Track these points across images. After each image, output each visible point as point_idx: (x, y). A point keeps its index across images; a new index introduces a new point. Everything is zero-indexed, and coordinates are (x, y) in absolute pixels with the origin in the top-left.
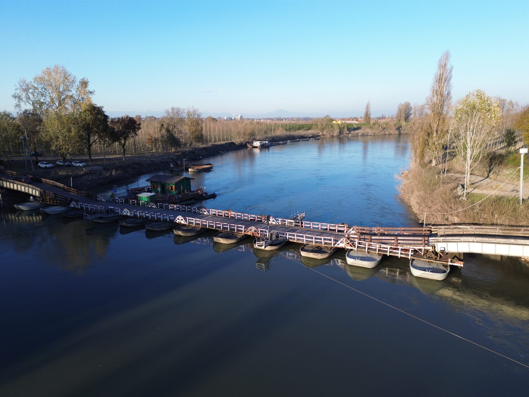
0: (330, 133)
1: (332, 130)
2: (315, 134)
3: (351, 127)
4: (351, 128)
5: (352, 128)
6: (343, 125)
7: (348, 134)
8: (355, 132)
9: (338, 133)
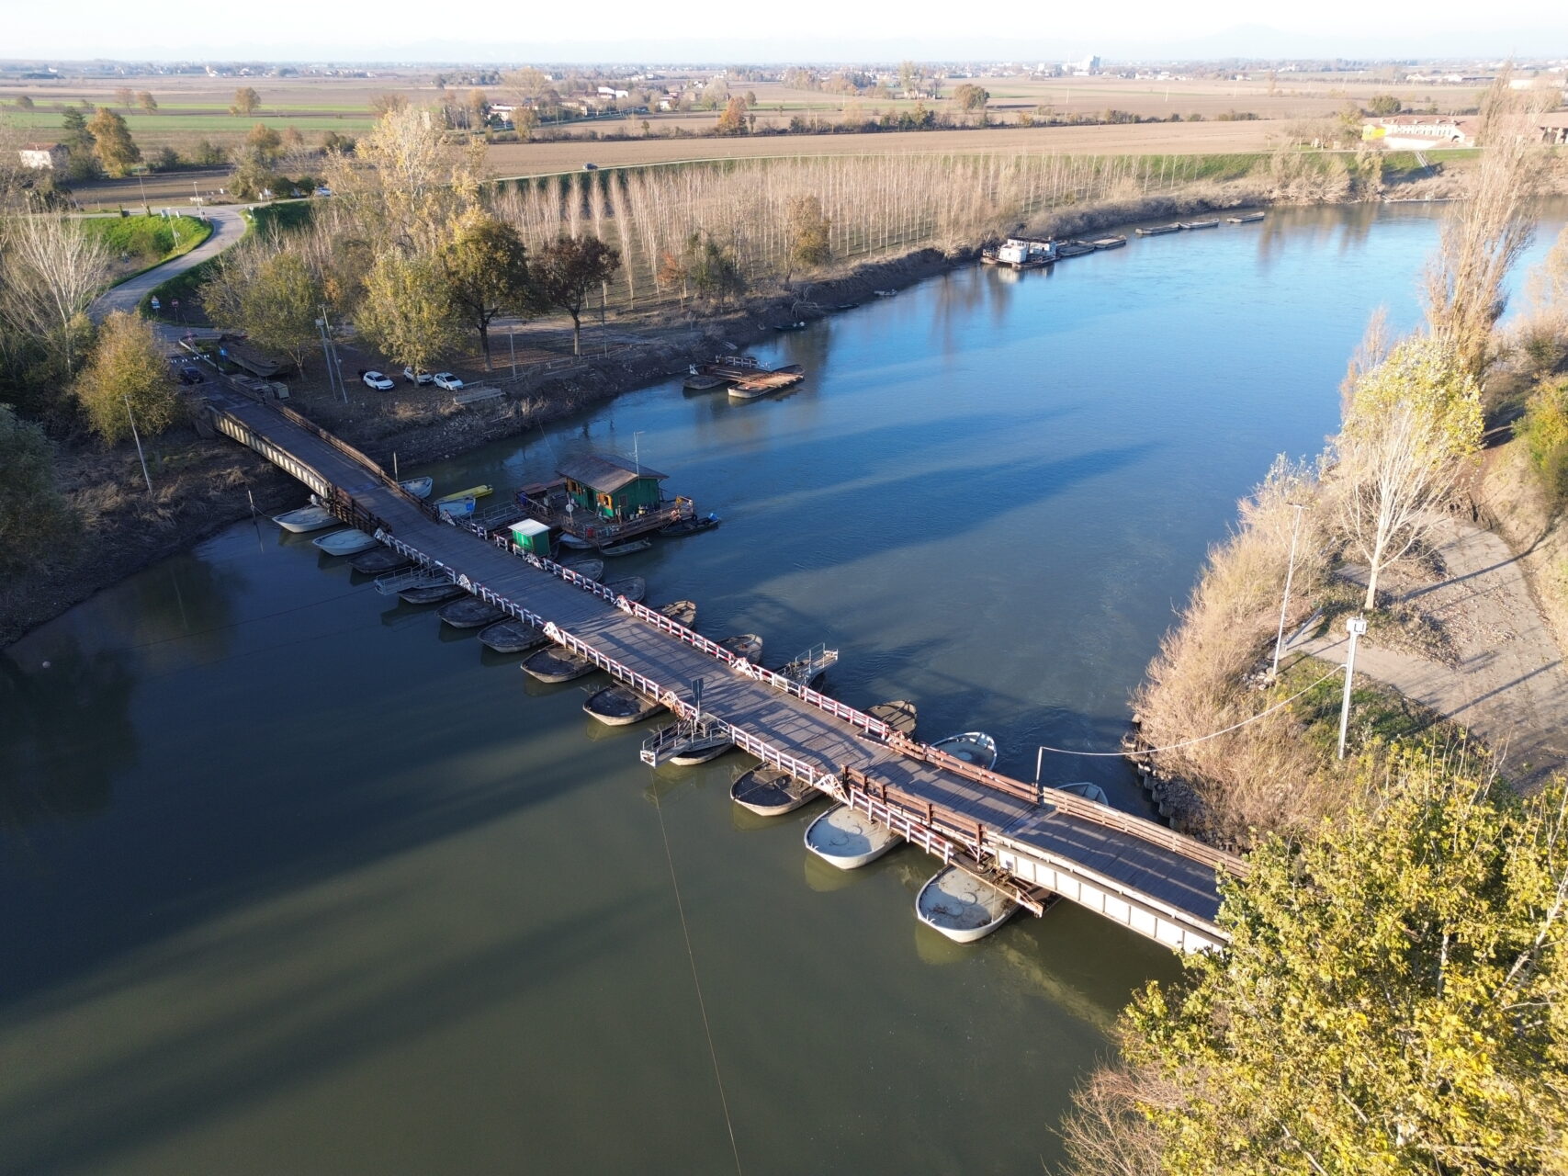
0: (1311, 193)
1: (1320, 180)
2: (1256, 194)
3: (1403, 165)
4: (1401, 171)
5: (1407, 171)
6: (1367, 162)
7: (1382, 193)
8: (1410, 186)
9: (1342, 190)
